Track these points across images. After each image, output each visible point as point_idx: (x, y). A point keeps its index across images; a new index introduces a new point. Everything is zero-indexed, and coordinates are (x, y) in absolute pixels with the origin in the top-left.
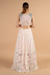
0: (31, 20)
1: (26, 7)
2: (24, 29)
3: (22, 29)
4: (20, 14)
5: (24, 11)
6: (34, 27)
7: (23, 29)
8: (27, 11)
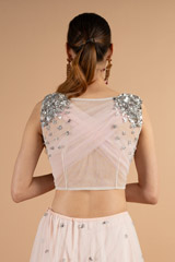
0: (133, 147)
1: (91, 44)
2: (78, 221)
3: (59, 219)
4: (48, 98)
5: (81, 76)
6: (151, 202)
7: (67, 220)
8: (99, 76)
